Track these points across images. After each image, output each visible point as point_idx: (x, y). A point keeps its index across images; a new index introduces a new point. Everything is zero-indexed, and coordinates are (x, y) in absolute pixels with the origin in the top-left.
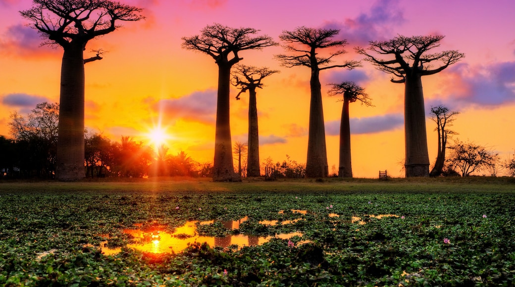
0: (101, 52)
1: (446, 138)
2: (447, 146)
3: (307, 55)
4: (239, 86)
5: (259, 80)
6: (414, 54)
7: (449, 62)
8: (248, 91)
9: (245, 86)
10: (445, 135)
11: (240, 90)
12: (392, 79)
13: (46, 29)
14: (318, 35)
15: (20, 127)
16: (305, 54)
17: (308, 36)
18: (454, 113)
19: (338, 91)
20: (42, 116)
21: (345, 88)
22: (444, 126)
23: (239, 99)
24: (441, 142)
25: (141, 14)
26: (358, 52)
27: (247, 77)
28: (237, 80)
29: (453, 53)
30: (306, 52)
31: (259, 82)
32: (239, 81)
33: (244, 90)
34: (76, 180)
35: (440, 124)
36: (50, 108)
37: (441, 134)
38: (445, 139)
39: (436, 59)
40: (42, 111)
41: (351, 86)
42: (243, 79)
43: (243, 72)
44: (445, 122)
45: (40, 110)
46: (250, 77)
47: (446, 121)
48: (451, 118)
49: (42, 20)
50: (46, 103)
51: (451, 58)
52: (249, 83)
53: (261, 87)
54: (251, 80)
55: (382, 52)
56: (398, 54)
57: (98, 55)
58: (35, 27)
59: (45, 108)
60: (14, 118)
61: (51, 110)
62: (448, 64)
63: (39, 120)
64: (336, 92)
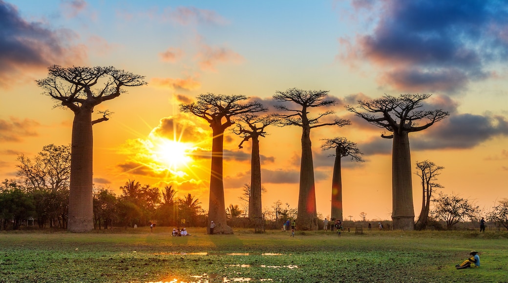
0: (107, 113)
1: (431, 192)
2: (431, 199)
3: (299, 114)
4: (242, 135)
5: (262, 128)
6: (399, 114)
7: (434, 120)
8: (251, 139)
9: (248, 135)
10: (429, 189)
11: (243, 139)
12: (383, 135)
13: (59, 96)
14: (308, 96)
15: (27, 170)
16: (298, 113)
17: (299, 96)
18: (439, 168)
19: (332, 146)
20: (49, 158)
21: (337, 143)
22: (429, 180)
23: (242, 147)
24: (426, 195)
25: (143, 80)
26: (349, 110)
27: (250, 125)
28: (241, 128)
29: (437, 111)
30: (297, 111)
31: (262, 130)
32: (242, 129)
33: (246, 139)
34: (85, 232)
35: (425, 178)
36: (56, 150)
37: (426, 188)
38: (429, 193)
39: (419, 118)
40: (48, 153)
41: (343, 141)
42: (246, 127)
43: (247, 121)
44: (430, 177)
45: (46, 152)
46: (253, 125)
47: (432, 175)
48: (435, 173)
49: (55, 88)
50: (52, 146)
51: (436, 116)
52: (252, 131)
53: (263, 136)
54: (254, 128)
55: (371, 110)
56: (385, 112)
57: (104, 116)
58: (49, 95)
59: (52, 150)
60: (21, 160)
61: (58, 152)
62: (433, 122)
63: (46, 161)
64: (329, 146)
